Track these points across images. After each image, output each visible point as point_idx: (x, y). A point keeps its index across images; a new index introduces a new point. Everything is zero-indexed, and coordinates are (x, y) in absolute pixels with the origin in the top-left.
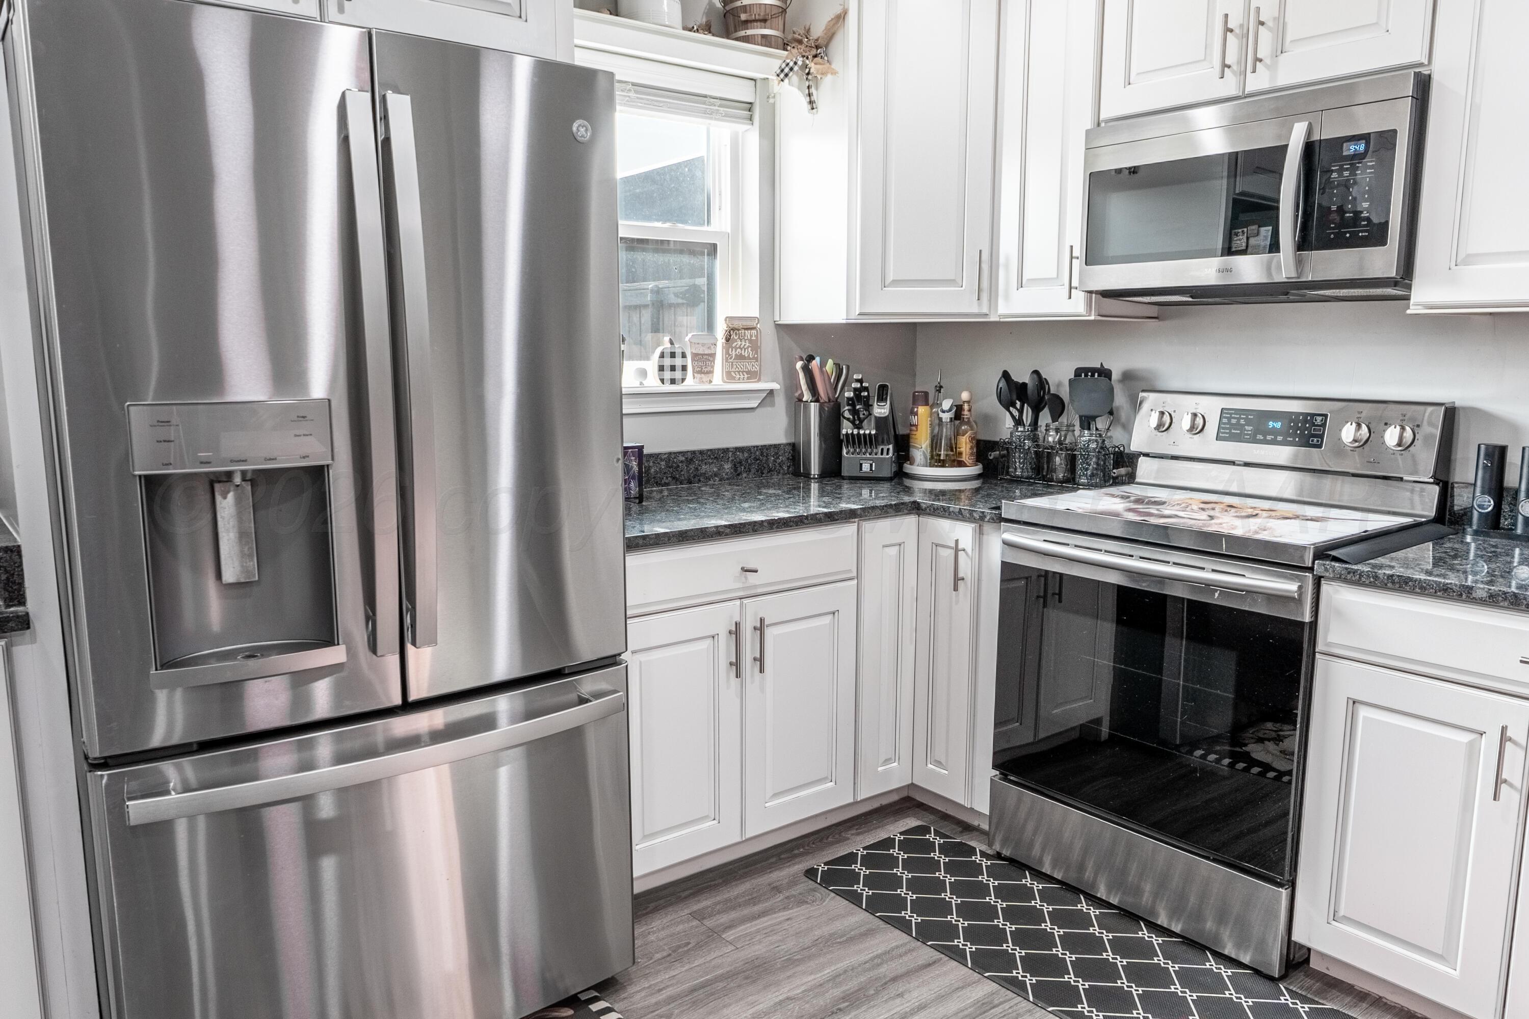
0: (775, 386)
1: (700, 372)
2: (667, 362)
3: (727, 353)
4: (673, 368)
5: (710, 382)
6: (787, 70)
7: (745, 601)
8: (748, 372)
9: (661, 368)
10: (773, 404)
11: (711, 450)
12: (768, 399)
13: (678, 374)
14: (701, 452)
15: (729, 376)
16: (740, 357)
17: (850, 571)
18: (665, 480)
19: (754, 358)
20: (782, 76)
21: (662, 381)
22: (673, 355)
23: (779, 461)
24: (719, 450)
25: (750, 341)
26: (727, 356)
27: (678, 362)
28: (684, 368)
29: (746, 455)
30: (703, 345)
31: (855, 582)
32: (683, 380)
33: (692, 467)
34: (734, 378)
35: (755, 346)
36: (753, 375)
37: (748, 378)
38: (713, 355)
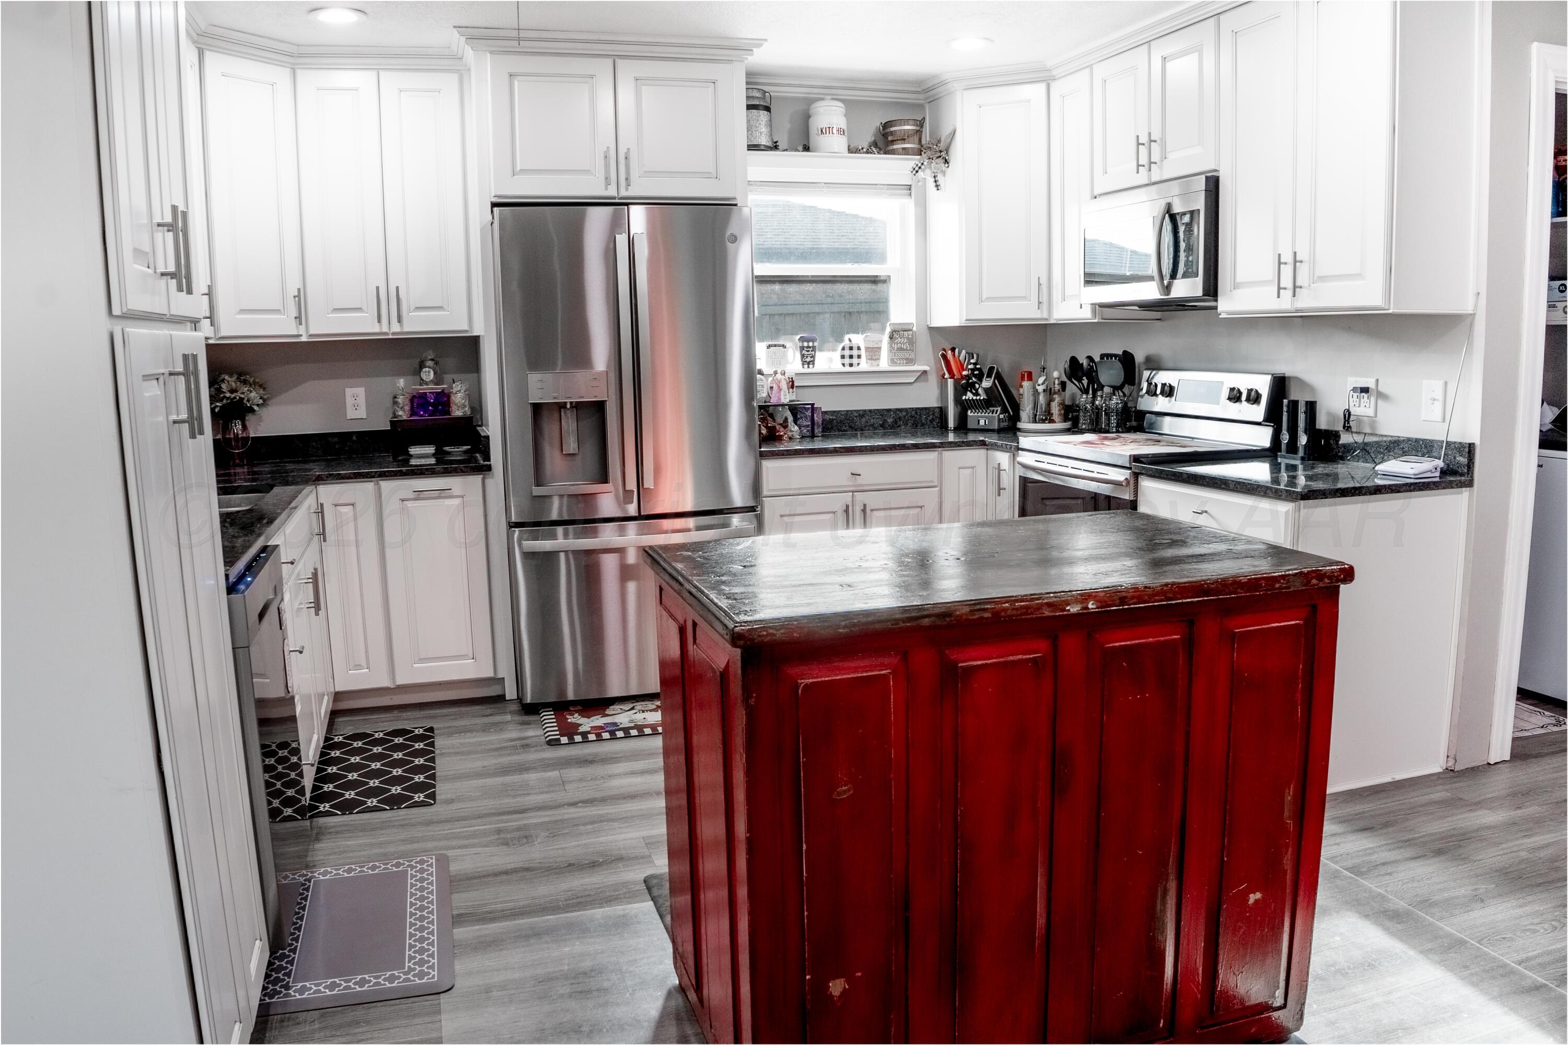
0: (926, 368)
1: (871, 359)
2: (847, 353)
3: (891, 346)
4: (851, 357)
5: (878, 365)
6: (917, 168)
7: (855, 493)
8: (906, 359)
9: (843, 357)
10: (927, 380)
11: (878, 410)
12: (923, 377)
13: (855, 361)
14: (870, 411)
15: (893, 361)
16: (901, 349)
17: (932, 481)
18: (844, 428)
19: (911, 350)
20: (914, 172)
21: (843, 365)
22: (851, 348)
23: (929, 418)
24: (883, 410)
25: (908, 339)
26: (891, 349)
27: (855, 352)
28: (859, 357)
29: (904, 414)
30: (873, 342)
31: (937, 489)
32: (858, 364)
33: (864, 420)
34: (896, 363)
35: (911, 341)
36: (910, 361)
37: (906, 363)
38: (880, 348)
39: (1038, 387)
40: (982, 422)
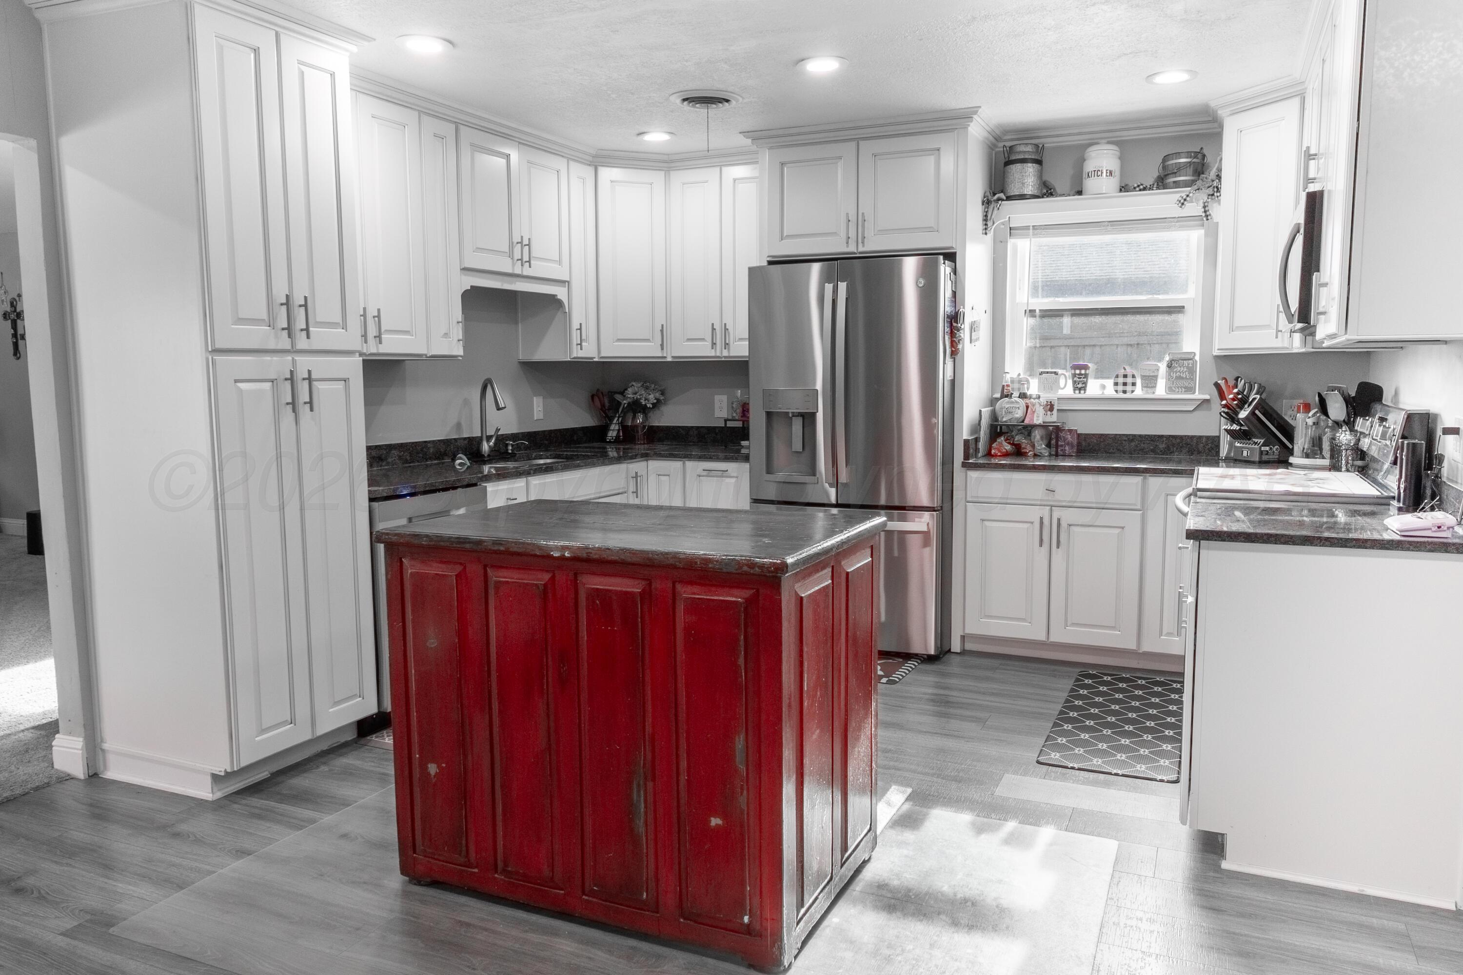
0: (1207, 397)
1: (1147, 387)
2: (1121, 380)
3: (1170, 375)
4: (1125, 384)
5: (1154, 393)
6: (1182, 201)
7: (1053, 508)
8: (1185, 388)
9: (1116, 384)
10: (1210, 409)
11: (1149, 435)
12: (1205, 405)
13: (1129, 388)
14: (1140, 436)
15: (1170, 389)
16: (1180, 378)
17: (1135, 505)
18: (1111, 450)
19: (1190, 378)
20: (1180, 205)
21: (1116, 391)
22: (1125, 376)
23: (1207, 447)
24: (1155, 436)
25: (1188, 367)
26: (1169, 378)
27: (1129, 380)
28: (1134, 384)
29: (1178, 441)
30: (1149, 370)
31: (1141, 512)
32: (1133, 391)
33: (1133, 444)
34: (1174, 391)
35: (1192, 371)
36: (1191, 390)
37: (1185, 391)
38: (1156, 377)
39: (1308, 420)
40: (1245, 453)
